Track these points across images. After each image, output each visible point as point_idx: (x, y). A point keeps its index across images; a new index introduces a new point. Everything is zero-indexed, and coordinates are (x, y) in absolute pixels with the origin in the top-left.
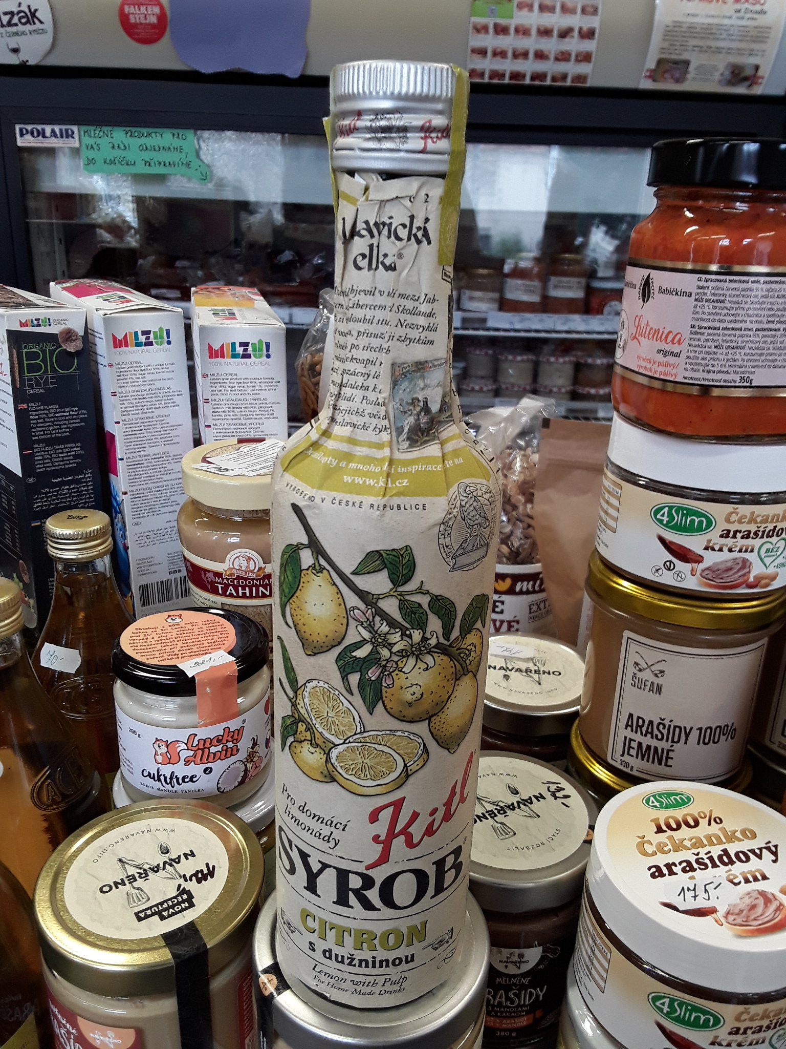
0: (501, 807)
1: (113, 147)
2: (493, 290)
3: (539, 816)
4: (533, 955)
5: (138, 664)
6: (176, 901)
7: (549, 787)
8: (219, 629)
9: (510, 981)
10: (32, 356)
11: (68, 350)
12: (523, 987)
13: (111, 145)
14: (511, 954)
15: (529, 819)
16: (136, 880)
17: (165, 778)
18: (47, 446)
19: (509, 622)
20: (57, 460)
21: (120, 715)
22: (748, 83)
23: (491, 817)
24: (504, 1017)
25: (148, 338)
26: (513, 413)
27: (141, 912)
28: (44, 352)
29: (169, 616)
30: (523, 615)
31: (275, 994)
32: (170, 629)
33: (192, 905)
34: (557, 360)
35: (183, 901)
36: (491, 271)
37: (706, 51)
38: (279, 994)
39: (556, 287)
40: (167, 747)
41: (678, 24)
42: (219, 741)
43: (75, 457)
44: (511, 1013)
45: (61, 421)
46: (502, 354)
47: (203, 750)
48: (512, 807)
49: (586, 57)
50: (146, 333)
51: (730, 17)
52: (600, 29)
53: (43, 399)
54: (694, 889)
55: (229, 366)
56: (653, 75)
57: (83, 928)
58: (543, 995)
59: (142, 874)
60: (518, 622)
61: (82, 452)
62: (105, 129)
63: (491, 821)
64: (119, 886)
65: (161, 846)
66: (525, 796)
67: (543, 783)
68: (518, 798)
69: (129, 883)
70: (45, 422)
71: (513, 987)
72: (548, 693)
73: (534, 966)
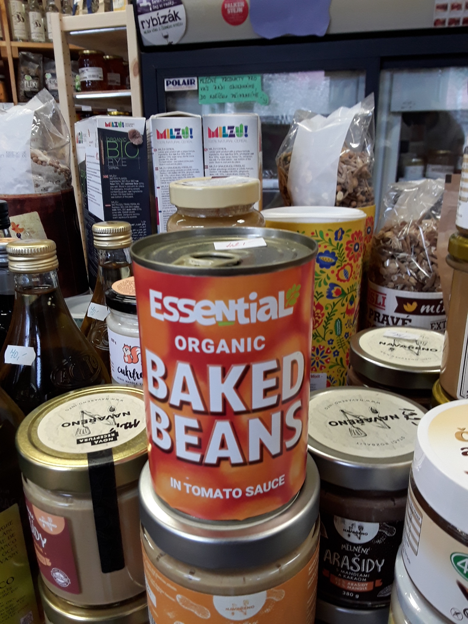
0: (361, 419)
1: (216, 88)
3: (390, 428)
6: (106, 436)
9: (352, 548)
10: (112, 145)
11: (134, 143)
12: (363, 556)
13: (214, 87)
14: (353, 525)
15: (381, 429)
16: (86, 422)
17: (130, 373)
18: (120, 202)
20: (125, 212)
23: (350, 423)
25: (178, 134)
26: (425, 183)
27: (81, 439)
28: (119, 143)
33: (115, 439)
35: (111, 437)
40: (130, 350)
43: (136, 212)
44: (354, 577)
45: (129, 188)
48: (371, 420)
50: (177, 130)
53: (119, 173)
55: (221, 143)
57: (42, 444)
58: (381, 568)
59: (93, 420)
61: (141, 209)
62: (212, 78)
63: (349, 426)
64: (75, 424)
65: (111, 407)
66: (382, 415)
67: (400, 409)
68: (376, 415)
69: (83, 424)
70: (118, 188)
71: (355, 555)
72: (423, 360)
73: (372, 540)
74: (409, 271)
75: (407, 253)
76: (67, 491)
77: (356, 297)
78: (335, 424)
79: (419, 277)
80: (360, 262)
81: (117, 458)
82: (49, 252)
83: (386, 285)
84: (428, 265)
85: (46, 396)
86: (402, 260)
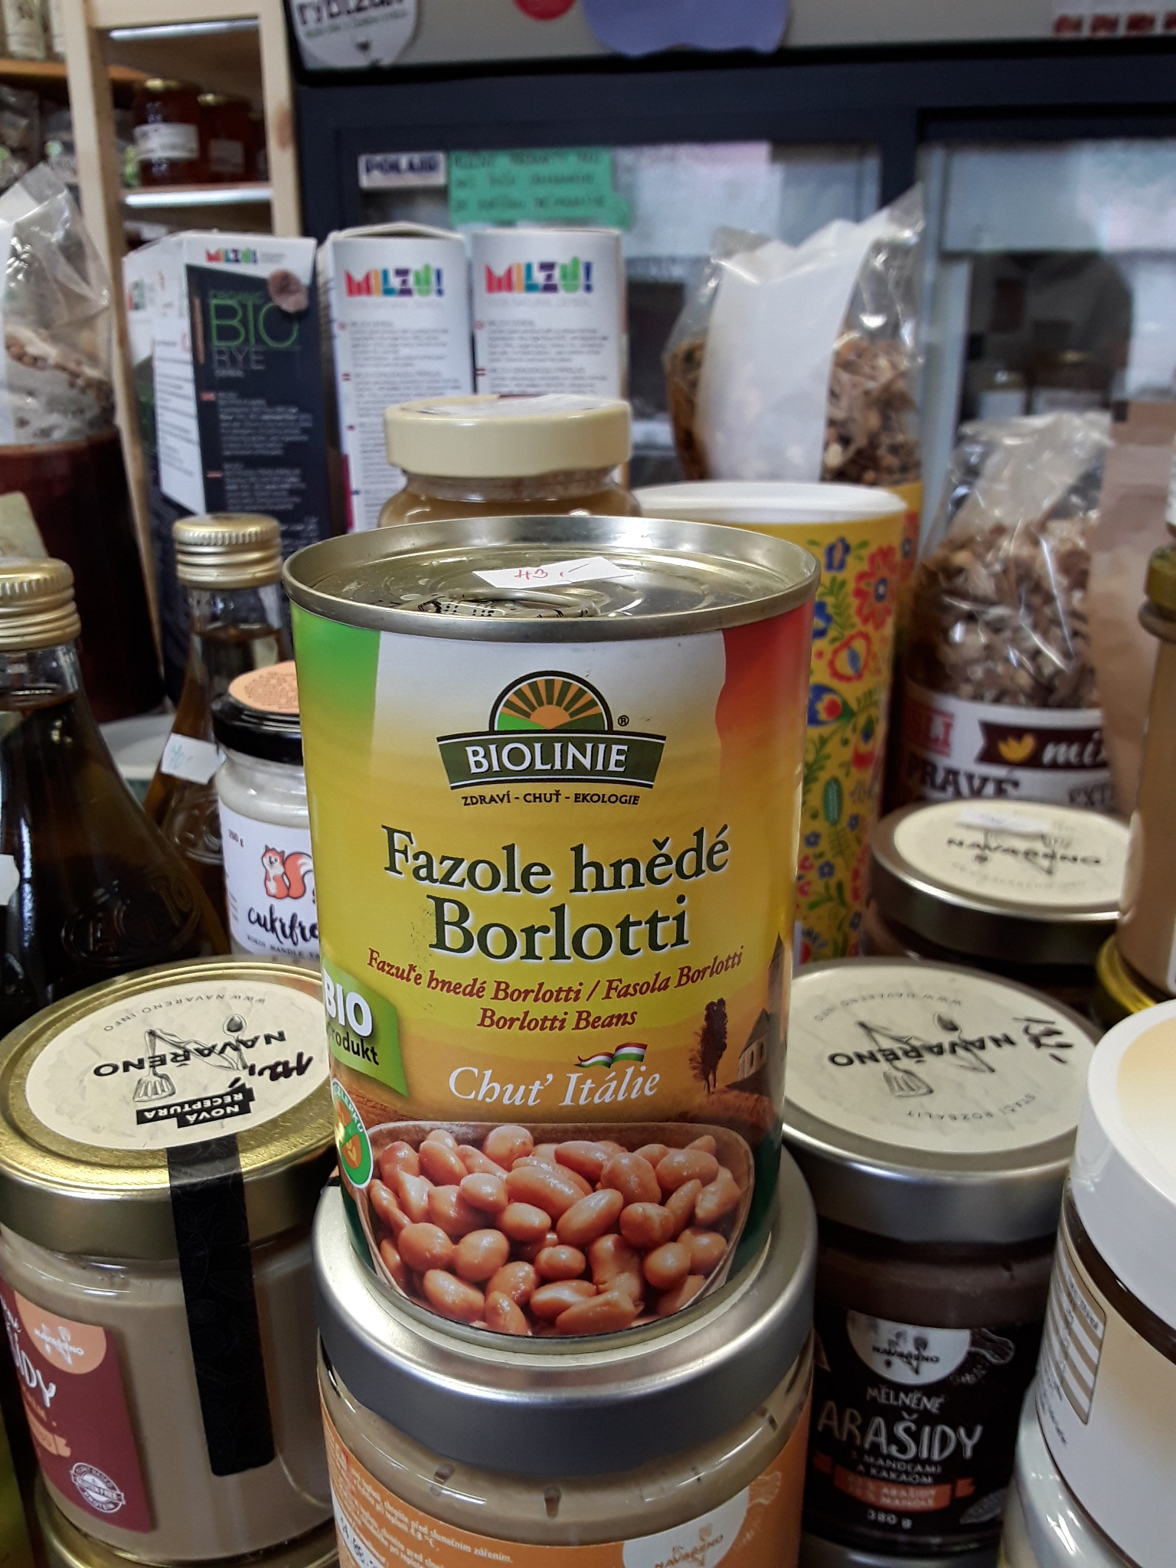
0: (913, 1047)
1: (494, 181)
2: (1091, 389)
3: (992, 1070)
7: (1027, 1027)
9: (897, 1398)
10: (224, 312)
11: (283, 307)
12: (925, 1418)
13: (489, 179)
14: (899, 1335)
15: (971, 1075)
17: (283, 926)
18: (246, 467)
21: (221, 811)
23: (887, 1060)
24: (884, 1479)
25: (404, 282)
35: (232, 1104)
40: (283, 863)
43: (292, 492)
44: (899, 1473)
45: (270, 428)
48: (939, 1050)
50: (402, 273)
53: (245, 388)
55: (521, 307)
57: (38, 1121)
58: (975, 1448)
59: (180, 1056)
61: (303, 486)
62: (485, 154)
63: (884, 1066)
64: (131, 1068)
65: (232, 1020)
66: (971, 1035)
67: (1016, 1019)
68: (954, 1037)
69: (151, 1067)
70: (242, 427)
71: (905, 1415)
72: (1067, 887)
73: (951, 1375)
74: (1013, 655)
75: (1008, 605)
76: (112, 1256)
77: (877, 720)
78: (845, 1061)
79: (1039, 669)
80: (889, 629)
81: (249, 1162)
82: (53, 593)
83: (953, 691)
84: (1064, 639)
85: (50, 988)
86: (996, 627)
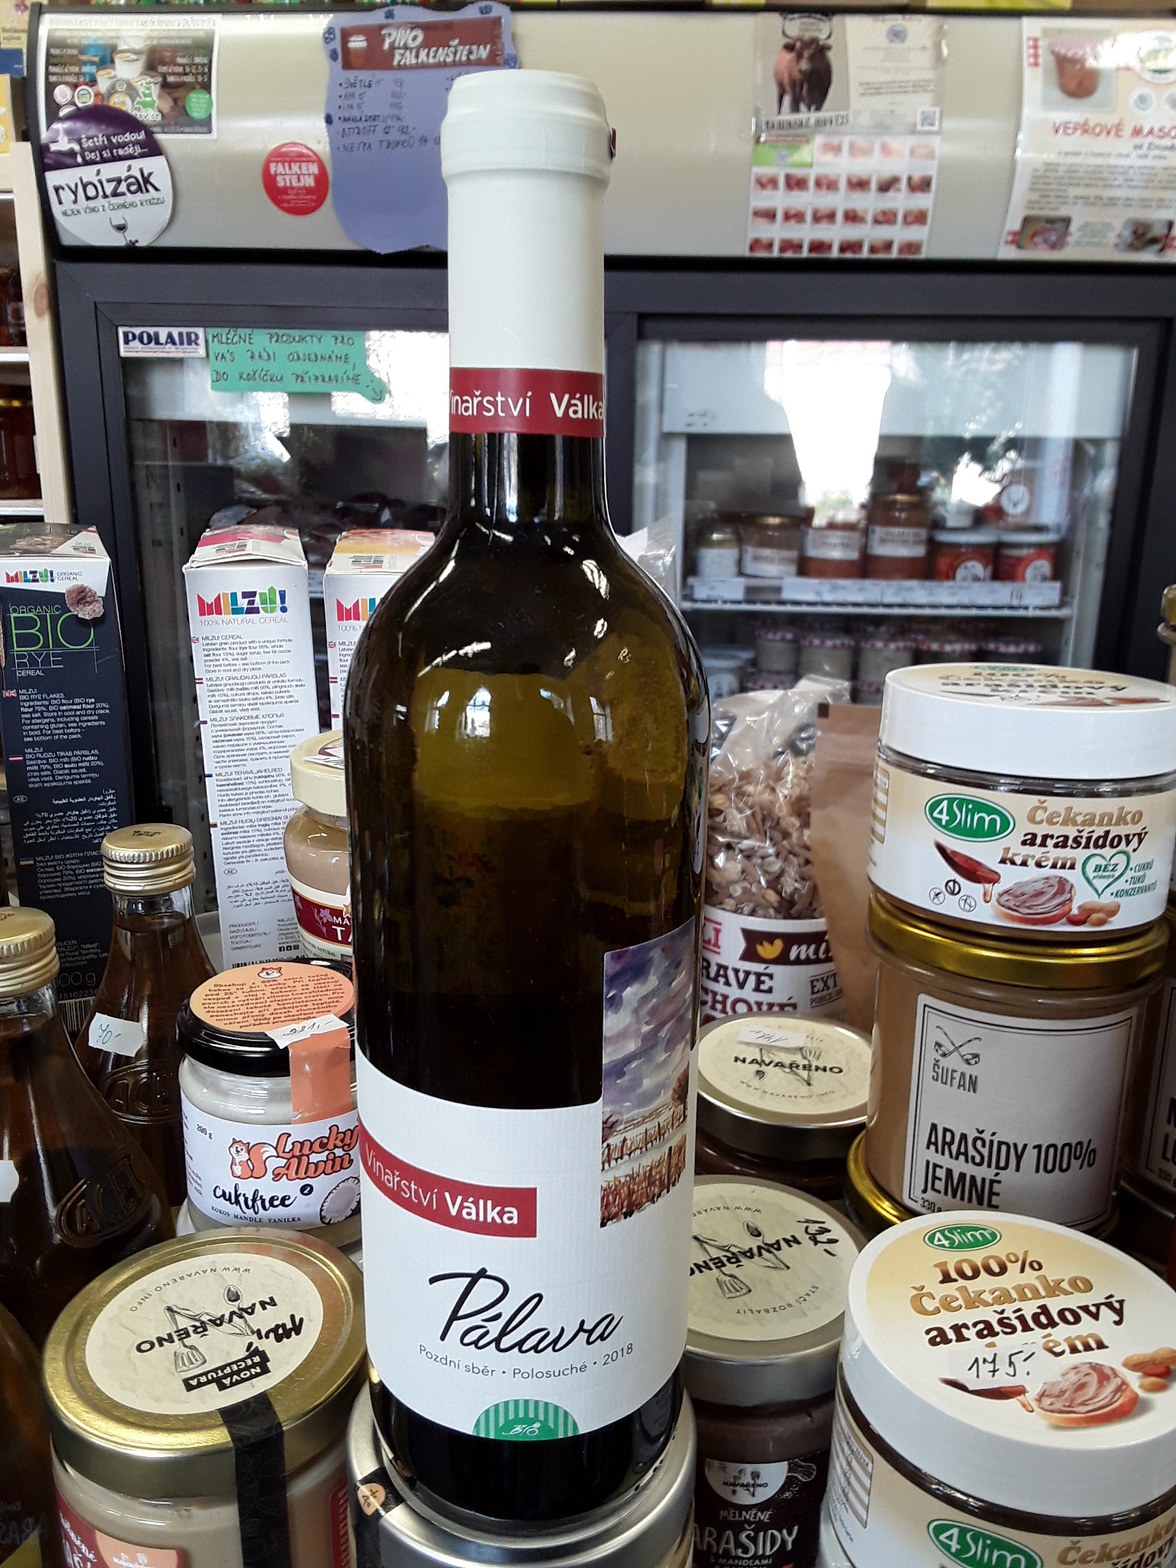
0: (733, 1254)
1: (252, 357)
2: (789, 547)
3: (788, 1268)
4: (774, 1476)
5: (214, 1034)
6: (243, 1365)
7: (807, 1228)
8: (332, 986)
9: (740, 1516)
12: (760, 1527)
13: (249, 354)
14: (741, 1471)
15: (774, 1272)
16: (188, 1335)
17: (246, 1200)
19: (782, 1006)
21: (187, 1107)
22: (1158, 247)
23: (716, 1266)
25: (251, 603)
26: (782, 699)
27: (192, 1378)
29: (263, 969)
30: (803, 996)
31: (382, 1512)
32: (262, 986)
33: (265, 1370)
34: (886, 645)
35: (254, 1365)
36: (786, 520)
37: (1093, 204)
38: (387, 1510)
39: (883, 541)
40: (249, 1152)
41: (1050, 167)
42: (323, 1146)
46: (805, 639)
47: (299, 1158)
48: (749, 1254)
49: (920, 218)
50: (249, 595)
51: (1128, 156)
52: (938, 178)
54: (994, 1361)
56: (1017, 240)
57: (109, 1398)
58: (794, 1542)
59: (199, 1327)
60: (794, 1006)
62: (241, 331)
64: (165, 1343)
65: (229, 1290)
66: (770, 1239)
67: (799, 1222)
68: (759, 1241)
69: (179, 1340)
71: (747, 1526)
72: (821, 1097)
73: (777, 1493)
74: (763, 878)
79: (782, 888)
82: (44, 943)
